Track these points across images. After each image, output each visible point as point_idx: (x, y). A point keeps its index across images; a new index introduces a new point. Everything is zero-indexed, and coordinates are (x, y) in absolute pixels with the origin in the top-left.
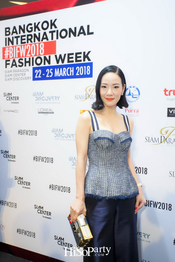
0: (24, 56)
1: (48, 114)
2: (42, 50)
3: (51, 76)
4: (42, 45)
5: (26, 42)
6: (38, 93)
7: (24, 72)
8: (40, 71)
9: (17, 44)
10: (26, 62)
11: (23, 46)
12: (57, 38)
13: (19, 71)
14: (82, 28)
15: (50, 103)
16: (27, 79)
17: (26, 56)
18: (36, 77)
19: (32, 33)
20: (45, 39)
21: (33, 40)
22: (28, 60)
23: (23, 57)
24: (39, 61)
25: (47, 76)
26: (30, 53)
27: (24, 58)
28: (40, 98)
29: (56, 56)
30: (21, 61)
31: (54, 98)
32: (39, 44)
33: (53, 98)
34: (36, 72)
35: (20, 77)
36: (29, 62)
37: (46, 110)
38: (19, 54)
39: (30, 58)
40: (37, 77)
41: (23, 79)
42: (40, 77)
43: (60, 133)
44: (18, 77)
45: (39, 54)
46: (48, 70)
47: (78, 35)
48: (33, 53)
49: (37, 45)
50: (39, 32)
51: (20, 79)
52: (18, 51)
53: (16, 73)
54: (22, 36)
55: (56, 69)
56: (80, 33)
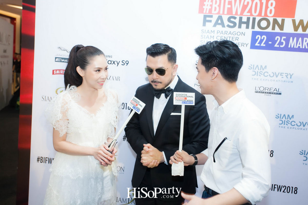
0: (239, 13)
1: (271, 95)
2: (271, 10)
3: (281, 46)
4: (272, 4)
6: (257, 66)
8: (264, 38)
13: (228, 34)
15: (277, 81)
16: (240, 45)
17: (242, 14)
18: (257, 44)
23: (236, 14)
24: (264, 24)
25: (276, 46)
26: (250, 12)
27: (238, 17)
28: (261, 73)
29: (294, 21)
31: (284, 75)
32: (268, 1)
33: (282, 74)
34: (258, 37)
37: (269, 90)
38: (230, 9)
39: (248, 19)
40: (259, 45)
42: (262, 45)
43: (289, 119)
45: (266, 15)
46: (278, 37)
48: (255, 12)
52: (229, 6)
53: (222, 35)
55: (291, 38)
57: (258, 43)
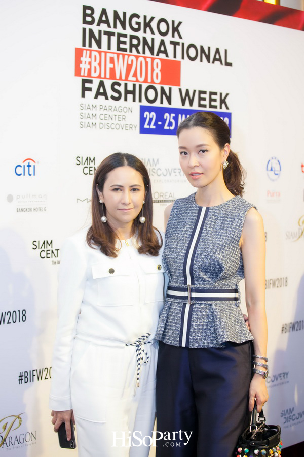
0: (123, 77)
1: (167, 203)
2: (157, 74)
3: (171, 128)
4: (157, 64)
5: (128, 50)
6: (149, 160)
7: (123, 113)
8: (153, 116)
9: (109, 48)
10: (127, 92)
11: (121, 57)
12: (183, 58)
13: (113, 110)
14: (218, 51)
15: (171, 181)
16: (128, 128)
17: (126, 79)
18: (146, 126)
19: (140, 34)
20: (162, 52)
21: (140, 48)
22: (130, 88)
23: (120, 79)
24: (151, 94)
25: (166, 127)
26: (135, 75)
27: (122, 83)
28: (154, 170)
29: (180, 90)
30: (116, 87)
31: (177, 171)
32: (153, 60)
33: (175, 171)
34: (147, 115)
35: (113, 121)
36: (133, 93)
37: (164, 196)
38: (113, 71)
40: (148, 127)
41: (121, 128)
42: (153, 127)
44: (110, 122)
45: (152, 81)
46: (166, 115)
47: (213, 63)
48: (141, 77)
49: (149, 60)
50: (153, 36)
51: (113, 126)
52: (112, 66)
53: (105, 112)
54: (120, 35)
55: (180, 116)
56: (215, 59)
57: (148, 125)
